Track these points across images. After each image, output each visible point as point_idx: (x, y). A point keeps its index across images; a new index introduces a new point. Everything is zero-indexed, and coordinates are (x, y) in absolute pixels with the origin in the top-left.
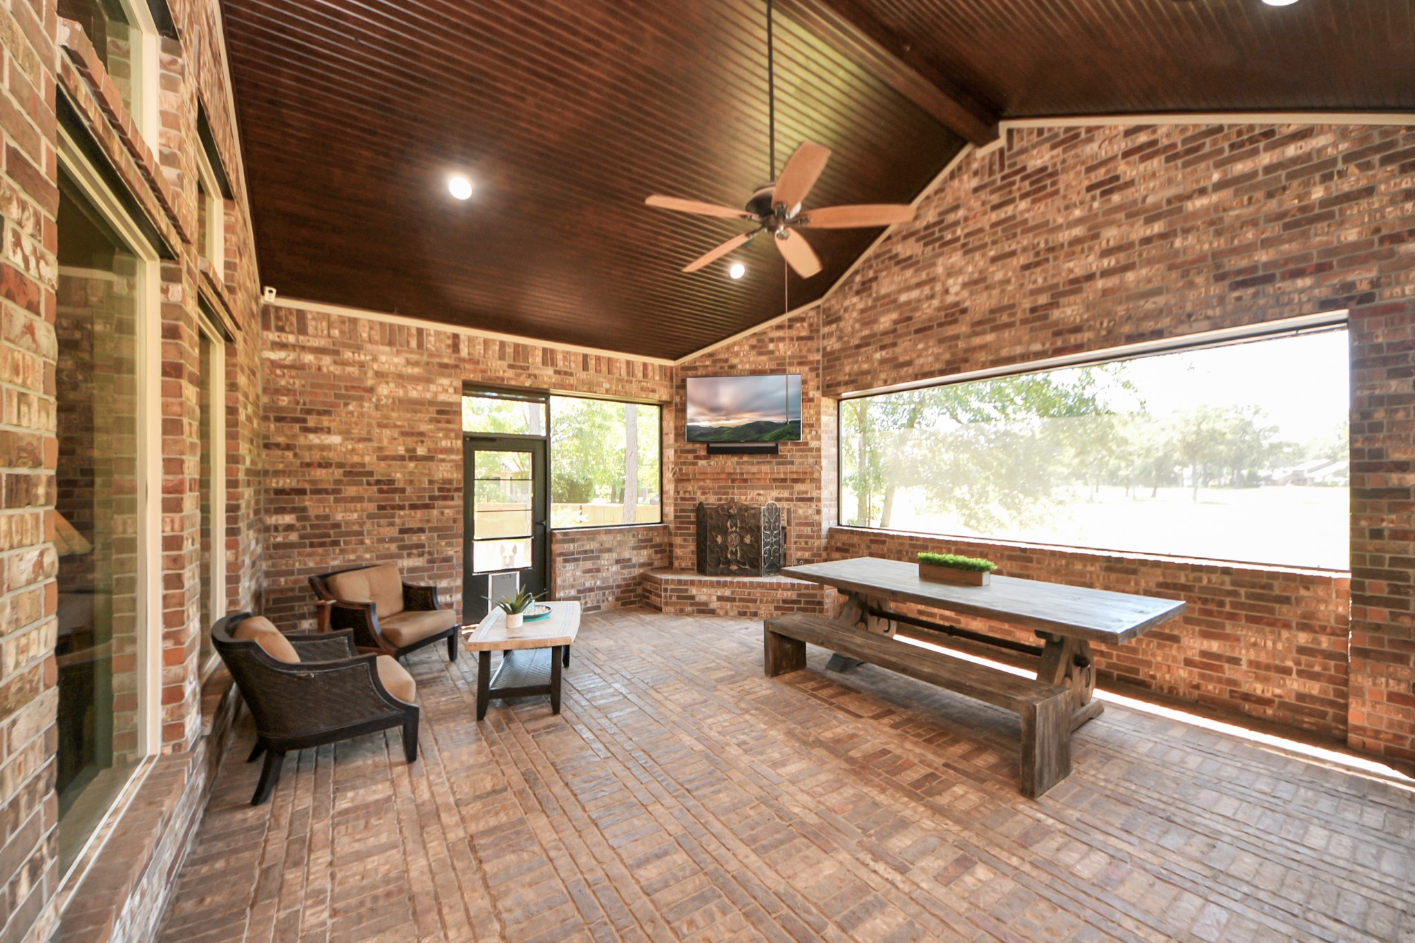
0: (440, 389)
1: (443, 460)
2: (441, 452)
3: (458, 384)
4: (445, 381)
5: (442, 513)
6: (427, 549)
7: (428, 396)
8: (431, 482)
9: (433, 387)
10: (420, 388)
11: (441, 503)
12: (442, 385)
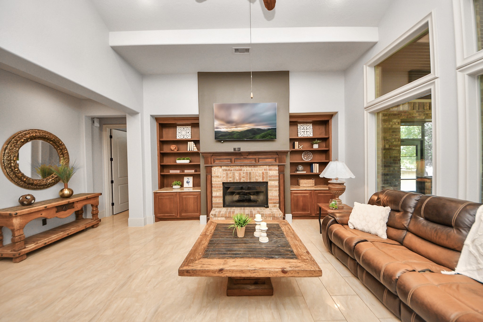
0: (393, 123)
1: (394, 149)
2: (394, 147)
3: (399, 121)
4: (395, 121)
5: (394, 169)
6: (389, 182)
7: (390, 126)
8: (390, 157)
9: (391, 123)
10: (387, 124)
11: (394, 165)
12: (394, 122)
